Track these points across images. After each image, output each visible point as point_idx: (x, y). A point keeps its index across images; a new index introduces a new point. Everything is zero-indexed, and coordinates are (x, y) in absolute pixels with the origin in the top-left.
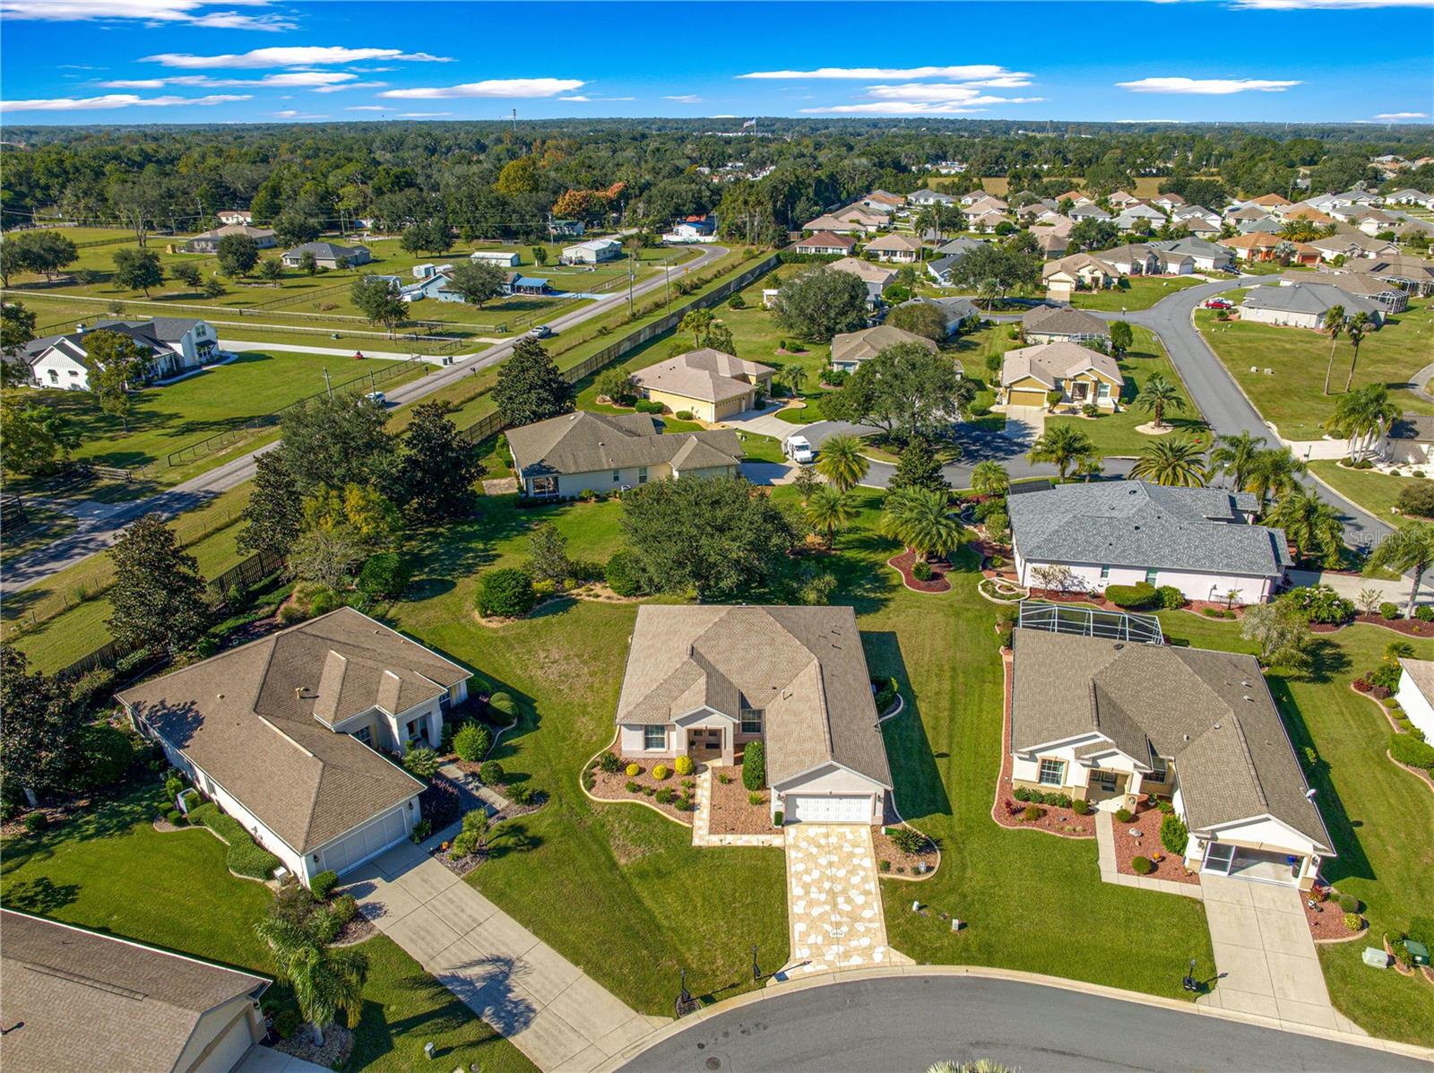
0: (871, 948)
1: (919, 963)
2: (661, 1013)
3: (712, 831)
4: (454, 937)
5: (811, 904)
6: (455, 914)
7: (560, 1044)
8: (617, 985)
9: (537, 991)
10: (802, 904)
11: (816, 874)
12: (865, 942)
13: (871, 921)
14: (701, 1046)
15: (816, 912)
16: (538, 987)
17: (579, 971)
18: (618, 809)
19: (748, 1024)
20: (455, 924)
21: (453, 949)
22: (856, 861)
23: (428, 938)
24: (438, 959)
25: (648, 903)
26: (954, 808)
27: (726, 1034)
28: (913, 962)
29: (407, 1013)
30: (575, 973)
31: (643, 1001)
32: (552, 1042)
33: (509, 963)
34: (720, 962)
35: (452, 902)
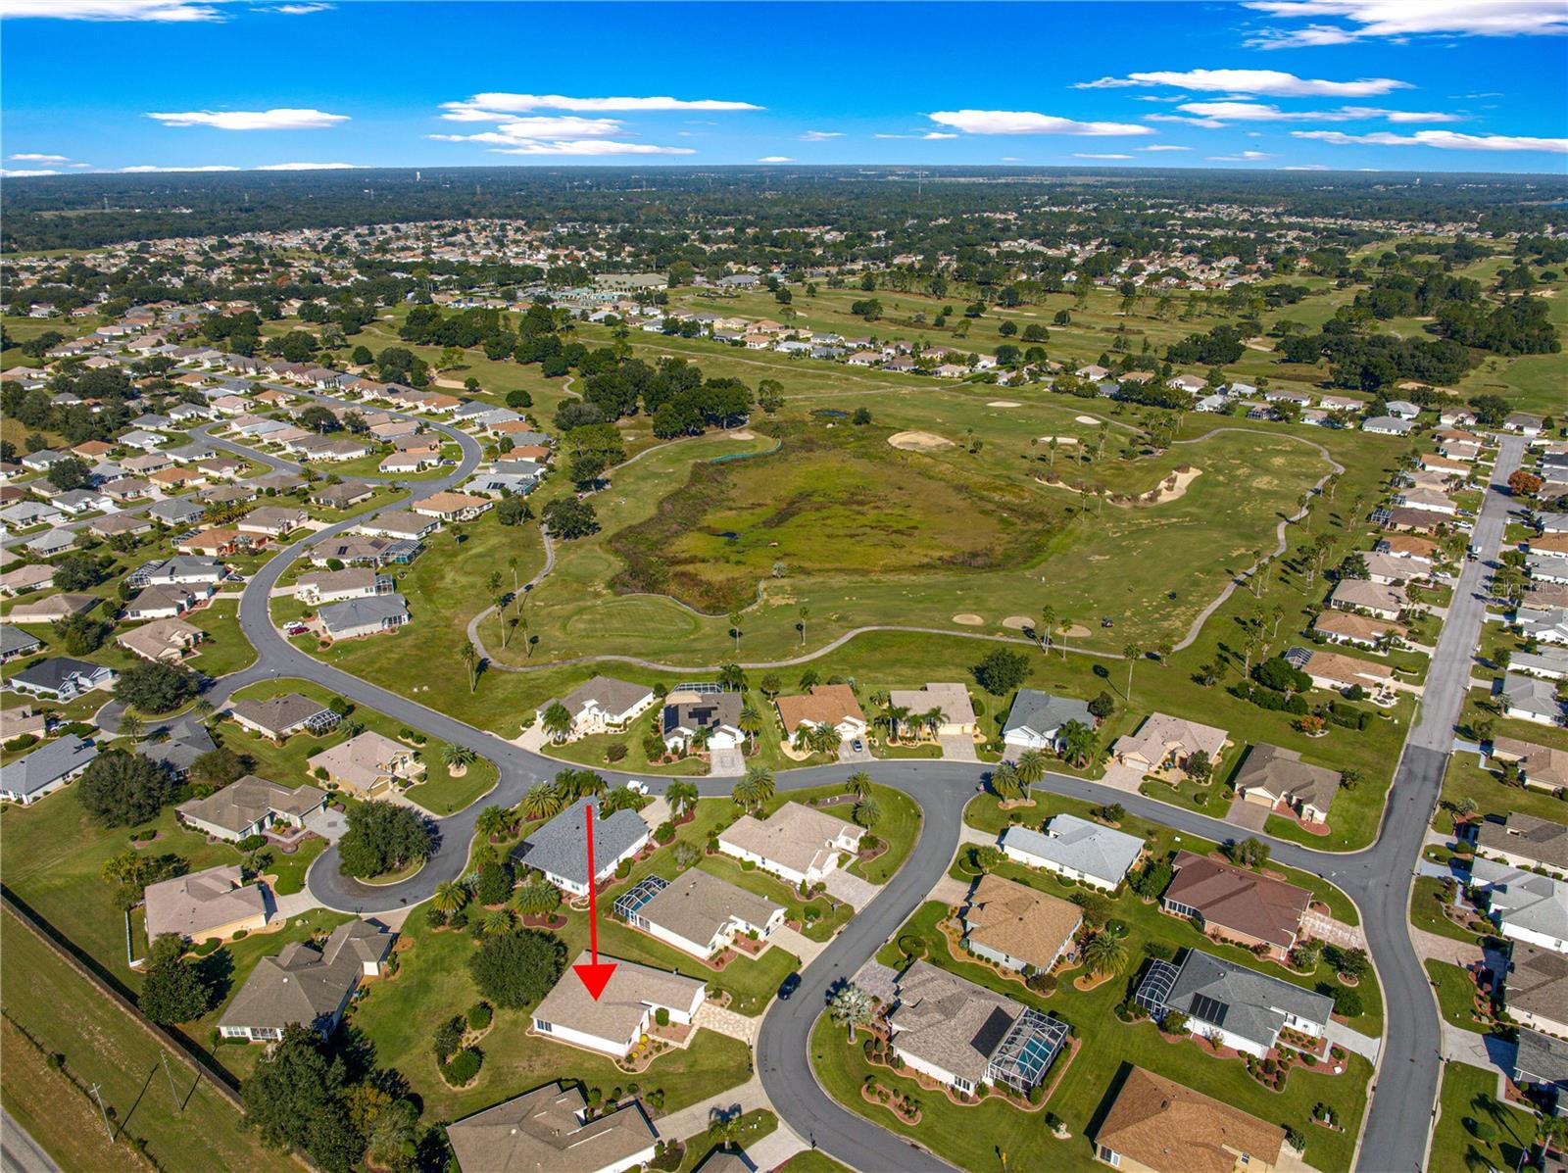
0: (750, 1022)
1: (762, 1013)
2: (750, 1077)
3: (682, 1042)
7: (751, 1102)
9: (729, 1104)
11: (716, 1023)
12: (748, 1023)
13: (741, 1019)
14: (767, 1072)
15: (729, 1028)
16: (727, 1103)
17: (725, 1092)
18: (653, 1065)
25: (704, 1068)
27: (765, 1064)
28: (760, 1014)
31: (745, 1080)
32: (749, 1104)
33: (714, 1108)
34: (739, 1059)
35: (679, 1119)
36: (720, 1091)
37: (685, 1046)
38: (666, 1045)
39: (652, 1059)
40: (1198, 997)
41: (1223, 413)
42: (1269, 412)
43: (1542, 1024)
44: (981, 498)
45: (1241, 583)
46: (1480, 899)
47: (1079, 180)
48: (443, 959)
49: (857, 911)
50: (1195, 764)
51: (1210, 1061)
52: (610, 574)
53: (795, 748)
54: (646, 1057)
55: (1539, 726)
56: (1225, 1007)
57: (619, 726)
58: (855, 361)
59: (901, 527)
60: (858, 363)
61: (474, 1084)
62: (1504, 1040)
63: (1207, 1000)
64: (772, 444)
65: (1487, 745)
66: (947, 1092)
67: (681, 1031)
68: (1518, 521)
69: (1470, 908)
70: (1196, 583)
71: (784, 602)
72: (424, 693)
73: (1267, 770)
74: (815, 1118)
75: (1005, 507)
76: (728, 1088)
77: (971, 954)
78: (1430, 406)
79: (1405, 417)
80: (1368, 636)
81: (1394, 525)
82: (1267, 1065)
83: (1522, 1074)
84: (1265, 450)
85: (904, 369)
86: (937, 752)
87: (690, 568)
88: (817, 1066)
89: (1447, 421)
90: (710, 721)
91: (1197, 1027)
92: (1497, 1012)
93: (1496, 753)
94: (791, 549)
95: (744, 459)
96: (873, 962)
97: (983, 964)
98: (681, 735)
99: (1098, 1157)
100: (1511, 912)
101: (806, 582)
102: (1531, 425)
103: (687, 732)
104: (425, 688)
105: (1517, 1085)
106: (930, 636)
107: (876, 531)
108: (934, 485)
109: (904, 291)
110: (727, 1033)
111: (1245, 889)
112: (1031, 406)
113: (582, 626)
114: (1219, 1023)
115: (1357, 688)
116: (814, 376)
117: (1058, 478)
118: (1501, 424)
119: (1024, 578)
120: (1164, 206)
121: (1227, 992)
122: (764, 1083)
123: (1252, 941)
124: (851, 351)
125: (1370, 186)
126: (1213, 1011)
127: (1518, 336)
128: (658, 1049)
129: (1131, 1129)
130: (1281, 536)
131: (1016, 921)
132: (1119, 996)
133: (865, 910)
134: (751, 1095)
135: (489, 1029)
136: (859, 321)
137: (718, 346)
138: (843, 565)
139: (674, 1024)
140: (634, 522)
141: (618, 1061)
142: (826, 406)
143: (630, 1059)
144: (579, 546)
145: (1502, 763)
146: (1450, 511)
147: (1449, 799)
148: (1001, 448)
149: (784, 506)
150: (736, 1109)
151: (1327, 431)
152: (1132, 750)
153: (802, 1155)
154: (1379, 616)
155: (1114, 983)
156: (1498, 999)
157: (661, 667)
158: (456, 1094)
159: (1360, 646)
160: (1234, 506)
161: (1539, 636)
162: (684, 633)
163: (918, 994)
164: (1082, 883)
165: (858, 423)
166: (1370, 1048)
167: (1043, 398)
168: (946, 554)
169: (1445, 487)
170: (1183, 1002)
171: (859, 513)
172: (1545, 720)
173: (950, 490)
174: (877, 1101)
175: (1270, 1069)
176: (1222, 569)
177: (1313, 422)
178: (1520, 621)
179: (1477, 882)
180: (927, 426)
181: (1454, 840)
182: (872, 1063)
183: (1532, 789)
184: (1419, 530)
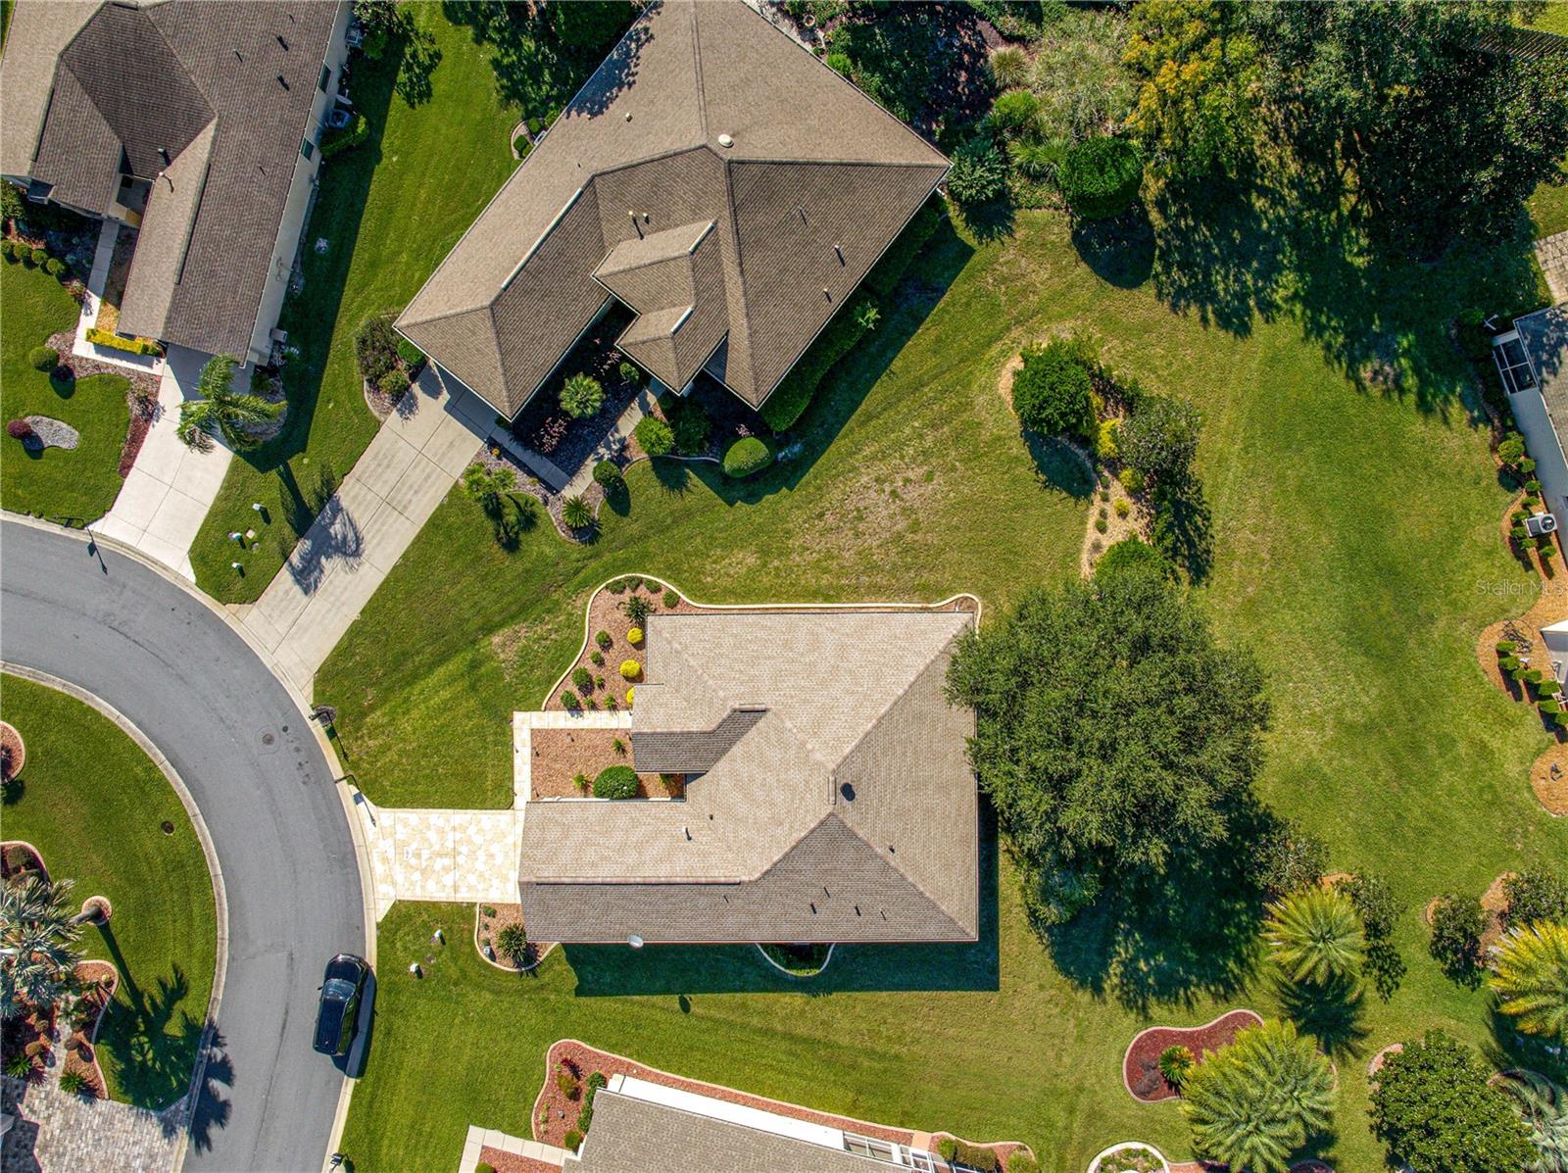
0: (394, 884)
1: (379, 926)
2: (316, 693)
3: (534, 733)
4: (383, 494)
5: (441, 831)
6: (411, 487)
7: (281, 612)
8: (343, 651)
9: (331, 582)
10: (441, 823)
11: (478, 840)
12: (400, 878)
13: (423, 887)
14: (285, 729)
15: (432, 836)
16: (336, 583)
17: (355, 615)
18: (575, 624)
19: (307, 768)
20: (399, 490)
21: (370, 496)
22: (496, 882)
23: (380, 470)
24: (358, 485)
25: (441, 672)
26: (583, 1000)
27: (297, 750)
28: (380, 920)
29: (299, 476)
30: (353, 613)
31: (327, 677)
32: (284, 603)
33: (357, 553)
34: (371, 743)
35: (426, 479)
36: (372, 609)
37: (524, 724)
38: (574, 708)
39: (589, 646)
54: (606, 643)
61: (1005, 383)
67: (556, 768)
74: (107, 621)
128: (587, 685)
134: (291, 634)
139: (581, 783)
141: (672, 602)
150: (307, 577)
153: (104, 501)
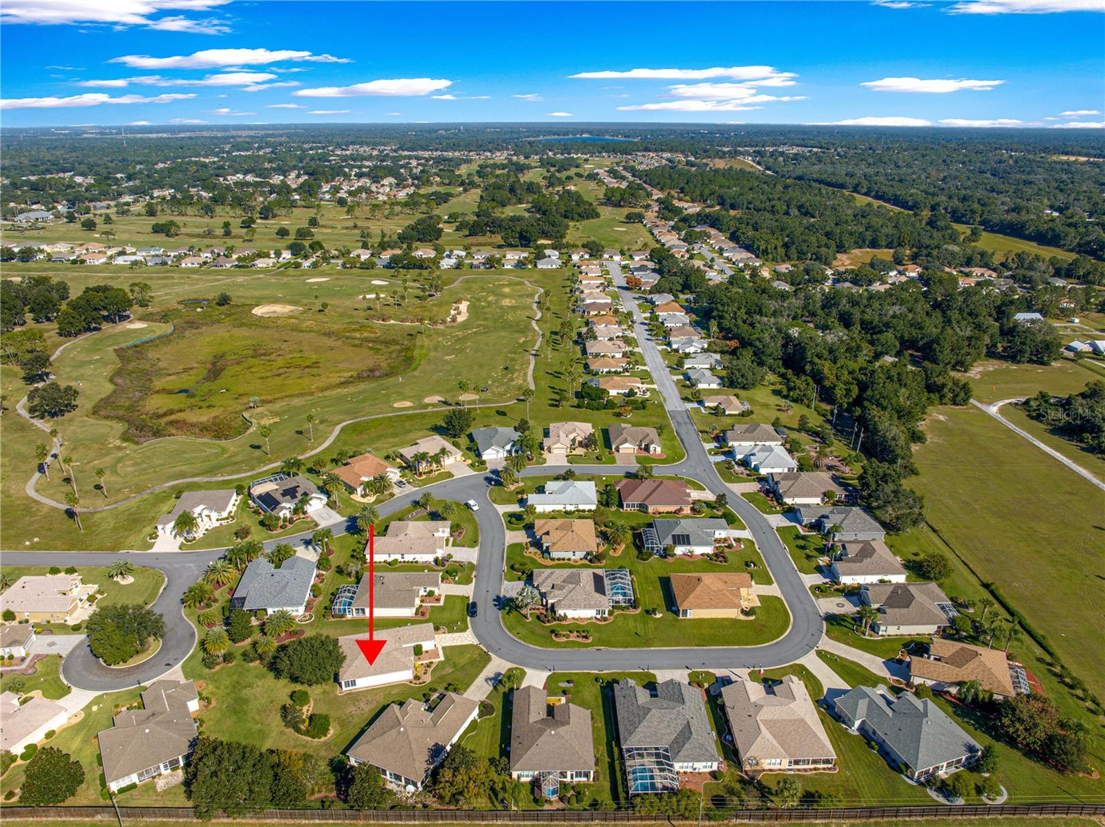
36: (481, 670)
37: (442, 658)
38: (432, 663)
39: (429, 673)
40: (674, 536)
41: (457, 268)
42: (484, 264)
43: (799, 501)
44: (348, 338)
45: (535, 355)
46: (745, 463)
47: (244, 133)
48: (238, 682)
49: (475, 563)
50: (588, 443)
51: (693, 563)
52: (118, 434)
53: (363, 496)
54: (425, 673)
55: (713, 390)
56: (688, 536)
57: (227, 518)
58: (187, 264)
59: (307, 364)
60: (189, 265)
61: (332, 732)
62: (791, 512)
63: (678, 536)
64: (167, 328)
65: (701, 402)
66: (594, 621)
67: (435, 653)
68: (641, 301)
69: (742, 469)
70: (513, 360)
71: (272, 421)
72: (37, 543)
73: (625, 435)
74: (541, 660)
75: (368, 340)
76: (484, 667)
77: (553, 559)
78: (563, 251)
79: (554, 258)
80: (618, 367)
81: (589, 312)
82: (716, 555)
83: (806, 521)
84: (494, 285)
85: (229, 266)
86: (450, 475)
87: (173, 417)
88: (520, 638)
89: (575, 258)
90: (299, 495)
91: (680, 550)
92: (781, 504)
93: (707, 404)
94: (241, 391)
95: (151, 341)
96: (506, 582)
97: (561, 562)
98: (285, 508)
99: (681, 617)
100: (761, 463)
101: (277, 406)
102: (615, 254)
103: (287, 505)
104: (36, 540)
105: (805, 526)
106: (390, 418)
107: (292, 369)
108: (308, 336)
109: (181, 214)
110: (459, 644)
111: (658, 487)
112: (337, 279)
113: (130, 469)
114: (689, 544)
115: (631, 390)
116: (160, 278)
117: (390, 318)
118: (601, 256)
119: (414, 377)
120: (319, 148)
121: (685, 529)
122: (501, 657)
123: (672, 508)
124: (179, 258)
125: (436, 131)
126: (684, 539)
127: (580, 210)
128: (429, 666)
129: (692, 596)
130: (537, 328)
131: (570, 533)
132: (634, 552)
133: (479, 560)
134: (498, 665)
135: (312, 702)
136: (161, 237)
137: (58, 265)
138: (287, 393)
139: (427, 652)
140: (103, 396)
141: (411, 682)
142: (186, 297)
143: (417, 677)
144: (71, 420)
145: (711, 408)
146: (609, 301)
147: (701, 429)
148: (337, 307)
149: (210, 366)
150: (498, 673)
151: (519, 271)
152: (555, 443)
153: (549, 677)
154: (613, 357)
155: (627, 547)
156: (778, 498)
157: (221, 479)
158: (324, 742)
159: (616, 372)
160: (502, 317)
161: (687, 351)
162: (217, 455)
163: (549, 583)
164: (578, 511)
165: (220, 304)
166: (746, 534)
167: (339, 273)
168: (354, 373)
169: (598, 290)
170: (669, 541)
171: (269, 361)
172: (714, 386)
173: (322, 337)
174: (565, 639)
175: (719, 556)
176: (521, 350)
177: (509, 267)
178: (675, 346)
179: (739, 457)
180: (276, 301)
181: (717, 445)
182: (548, 624)
183: (729, 415)
184: (602, 313)
